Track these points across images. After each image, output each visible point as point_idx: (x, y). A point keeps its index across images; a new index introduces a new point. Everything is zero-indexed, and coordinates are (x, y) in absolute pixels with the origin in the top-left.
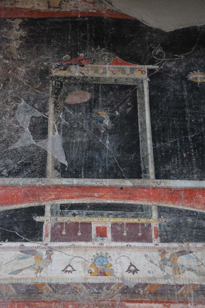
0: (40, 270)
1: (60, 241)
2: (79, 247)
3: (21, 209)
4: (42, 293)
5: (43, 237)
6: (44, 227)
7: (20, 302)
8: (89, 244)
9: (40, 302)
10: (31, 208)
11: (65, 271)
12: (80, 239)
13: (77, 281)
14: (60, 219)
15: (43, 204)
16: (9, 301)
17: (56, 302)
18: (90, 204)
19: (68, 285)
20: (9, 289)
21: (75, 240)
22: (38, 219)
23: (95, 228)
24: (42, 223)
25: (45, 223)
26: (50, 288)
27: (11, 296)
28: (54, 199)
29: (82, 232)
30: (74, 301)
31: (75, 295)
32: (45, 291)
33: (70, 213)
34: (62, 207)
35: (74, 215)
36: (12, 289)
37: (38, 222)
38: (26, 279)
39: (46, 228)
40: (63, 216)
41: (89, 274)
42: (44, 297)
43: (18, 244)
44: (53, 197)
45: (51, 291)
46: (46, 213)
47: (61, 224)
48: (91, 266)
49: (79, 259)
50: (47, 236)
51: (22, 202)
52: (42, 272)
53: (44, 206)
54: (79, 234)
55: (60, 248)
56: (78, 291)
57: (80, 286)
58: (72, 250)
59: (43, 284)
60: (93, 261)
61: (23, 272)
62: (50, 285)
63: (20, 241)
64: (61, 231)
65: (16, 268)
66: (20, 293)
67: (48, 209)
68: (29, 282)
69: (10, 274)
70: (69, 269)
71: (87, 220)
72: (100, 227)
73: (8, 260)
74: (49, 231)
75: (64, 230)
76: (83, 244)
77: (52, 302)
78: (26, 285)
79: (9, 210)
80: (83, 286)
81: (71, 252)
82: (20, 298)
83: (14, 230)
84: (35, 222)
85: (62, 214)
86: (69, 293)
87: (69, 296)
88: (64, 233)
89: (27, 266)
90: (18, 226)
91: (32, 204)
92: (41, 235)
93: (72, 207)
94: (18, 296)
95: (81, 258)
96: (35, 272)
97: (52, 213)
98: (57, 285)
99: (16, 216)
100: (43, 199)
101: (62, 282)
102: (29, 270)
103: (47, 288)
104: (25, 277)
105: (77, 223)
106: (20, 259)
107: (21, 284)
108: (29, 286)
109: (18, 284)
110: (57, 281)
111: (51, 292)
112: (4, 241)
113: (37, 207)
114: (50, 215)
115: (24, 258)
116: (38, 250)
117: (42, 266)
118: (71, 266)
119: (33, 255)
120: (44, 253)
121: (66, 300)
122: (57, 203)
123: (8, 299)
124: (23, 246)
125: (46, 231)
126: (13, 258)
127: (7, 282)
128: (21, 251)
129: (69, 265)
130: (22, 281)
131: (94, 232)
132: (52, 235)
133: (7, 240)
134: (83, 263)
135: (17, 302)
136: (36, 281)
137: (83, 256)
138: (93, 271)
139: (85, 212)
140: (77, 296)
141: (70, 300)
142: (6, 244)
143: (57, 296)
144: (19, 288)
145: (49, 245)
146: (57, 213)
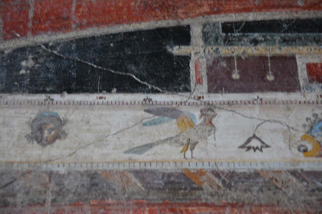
0: (190, 145)
1: (229, 90)
2: (274, 102)
3: (139, 33)
4: (200, 189)
5: (192, 84)
6: (192, 65)
7: (154, 205)
8: (294, 96)
9: (198, 205)
10: (160, 30)
11: (246, 147)
12: (273, 88)
13: (276, 167)
14: (225, 51)
15: (185, 22)
16: (131, 202)
17: (233, 206)
18: (288, 21)
19: (257, 174)
20: (128, 181)
21: (261, 89)
22: (177, 50)
23: (305, 66)
24: (186, 59)
25: (193, 58)
26: (217, 180)
27: (133, 193)
28: (208, 14)
29: (275, 75)
30: (273, 205)
31: (275, 193)
32: (205, 185)
33: (245, 39)
34: (228, 28)
35: (255, 42)
36: (134, 180)
37: (178, 57)
38: (162, 163)
39: (196, 67)
40: (232, 45)
41: (301, 154)
42: (205, 197)
43: (139, 97)
44: (206, 9)
45: (220, 184)
46: (193, 40)
47: (229, 59)
48: (304, 138)
49: (275, 126)
50: (199, 81)
51: (140, 19)
52: (196, 150)
53: (188, 27)
54: (270, 78)
55: (229, 104)
56: (279, 185)
57: (283, 176)
58: (257, 108)
59: (201, 173)
60: (307, 129)
61: (156, 149)
62: (217, 174)
63: (143, 92)
64: (229, 74)
65: (139, 142)
66: (152, 188)
67: (196, 32)
68: (170, 168)
69: (126, 152)
70: (255, 143)
71: (286, 50)
72: (315, 65)
73: (121, 127)
74: (204, 73)
75: (236, 71)
76: (281, 96)
77: (224, 206)
78: (164, 175)
79: (115, 35)
80: (291, 177)
81: (256, 112)
82: (154, 197)
83: (127, 71)
84: (171, 56)
85: (228, 42)
86: (261, 190)
87: (261, 195)
88: (236, 76)
89: (163, 138)
90: (136, 64)
91: (162, 24)
92: (187, 80)
93: (249, 27)
94: (148, 193)
95: (280, 122)
96: (181, 148)
97: (206, 37)
98: (232, 175)
99: (129, 46)
100: (184, 13)
101: (241, 168)
102: (166, 146)
103: (209, 180)
104: (159, 158)
105: (263, 58)
106: (145, 125)
107: (153, 172)
108: (170, 175)
109: (146, 171)
110: (231, 167)
111: (219, 187)
112: (109, 91)
113: (173, 28)
114: (201, 43)
115: (153, 123)
116: (183, 109)
117: (194, 138)
118: (259, 139)
119: (172, 117)
120: (197, 114)
121: (256, 203)
122: (214, 20)
123: (128, 199)
124: (150, 100)
125: (197, 72)
126: (131, 124)
127: (121, 168)
128: (148, 111)
129: (254, 136)
130: (154, 167)
131: (302, 74)
132: (210, 80)
133: (115, 90)
134: (284, 133)
135: (148, 205)
136: (186, 166)
137: (283, 120)
138: (310, 147)
139: (278, 37)
140: (280, 196)
141: (263, 202)
142: (114, 97)
143: (233, 195)
144: (148, 179)
145: (205, 99)
146: (217, 39)
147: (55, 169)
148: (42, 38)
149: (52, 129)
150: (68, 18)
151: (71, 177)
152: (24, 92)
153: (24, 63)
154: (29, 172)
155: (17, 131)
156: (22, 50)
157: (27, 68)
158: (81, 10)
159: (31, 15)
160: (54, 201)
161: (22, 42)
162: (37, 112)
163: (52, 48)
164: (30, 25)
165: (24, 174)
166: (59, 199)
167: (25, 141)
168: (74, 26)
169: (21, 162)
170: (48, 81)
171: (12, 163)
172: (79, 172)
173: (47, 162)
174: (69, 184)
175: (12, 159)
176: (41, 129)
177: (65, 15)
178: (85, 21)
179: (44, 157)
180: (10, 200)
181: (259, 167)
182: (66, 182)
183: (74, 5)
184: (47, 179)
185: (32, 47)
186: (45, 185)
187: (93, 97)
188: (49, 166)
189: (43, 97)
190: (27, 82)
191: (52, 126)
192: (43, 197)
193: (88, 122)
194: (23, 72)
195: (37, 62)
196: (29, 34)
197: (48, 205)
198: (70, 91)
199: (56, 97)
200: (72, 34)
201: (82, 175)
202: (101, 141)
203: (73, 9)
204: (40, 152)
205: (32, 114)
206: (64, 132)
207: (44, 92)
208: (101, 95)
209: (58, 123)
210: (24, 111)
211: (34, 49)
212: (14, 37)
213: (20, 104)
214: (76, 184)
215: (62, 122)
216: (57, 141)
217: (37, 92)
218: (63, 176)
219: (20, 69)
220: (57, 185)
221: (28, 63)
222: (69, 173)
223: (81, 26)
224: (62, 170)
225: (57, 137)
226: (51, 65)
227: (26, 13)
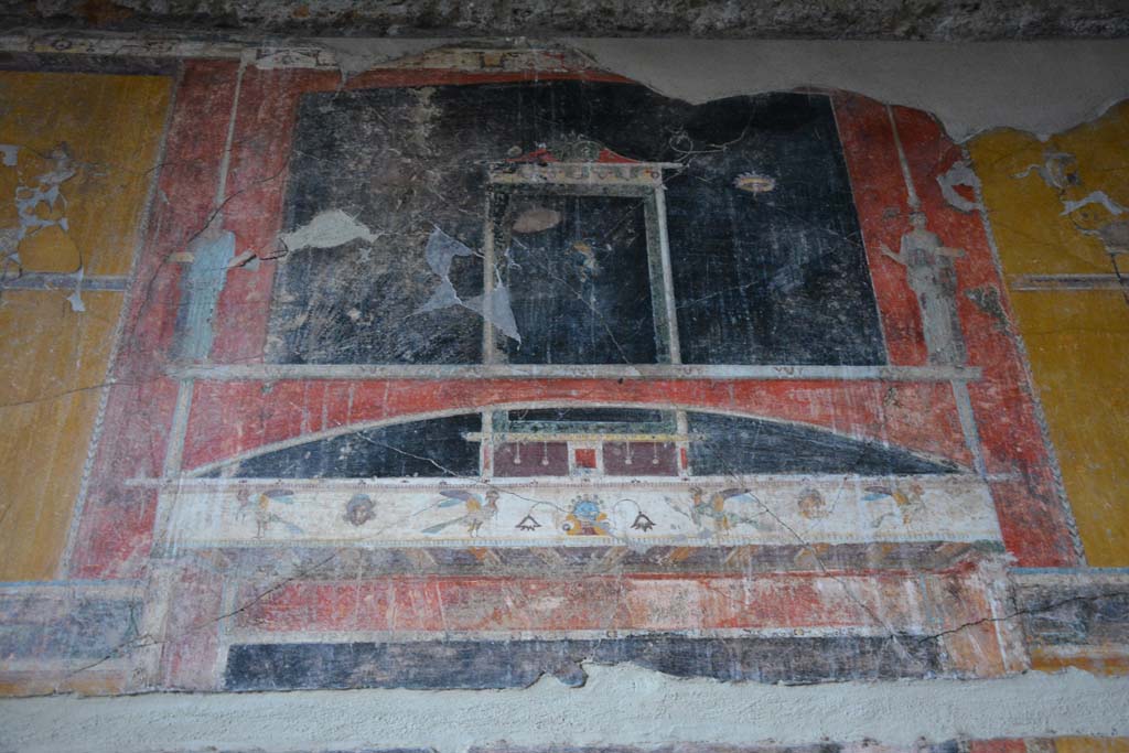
0: (477, 525)
1: (512, 475)
2: (546, 486)
3: (439, 420)
4: (482, 564)
5: (481, 468)
6: (481, 451)
7: (444, 579)
8: (564, 480)
9: (479, 579)
10: (456, 417)
11: (521, 526)
12: (547, 472)
13: (544, 544)
14: (510, 437)
15: (478, 410)
16: (426, 576)
17: (507, 579)
18: (564, 410)
19: (528, 550)
20: (424, 556)
21: (537, 473)
22: (470, 437)
23: (574, 452)
24: (477, 445)
25: (483, 443)
26: (496, 557)
27: (427, 569)
28: (497, 402)
29: (550, 460)
30: (539, 578)
31: (541, 567)
32: (486, 561)
33: (527, 426)
34: (513, 415)
35: (535, 429)
36: (429, 556)
37: (471, 443)
38: (453, 540)
39: (485, 452)
40: (515, 431)
41: (565, 532)
42: (485, 572)
43: (435, 481)
44: (496, 397)
45: (499, 560)
46: (484, 427)
47: (513, 445)
48: (568, 518)
49: (549, 507)
50: (487, 466)
51: (441, 407)
52: (481, 529)
53: (481, 414)
54: (545, 463)
55: (511, 487)
56: (545, 560)
57: (549, 553)
58: (533, 490)
59: (484, 550)
60: (571, 510)
61: (447, 529)
62: (496, 551)
63: (439, 476)
64: (512, 458)
65: (435, 522)
66: (443, 564)
67: (487, 419)
68: (459, 546)
69: (424, 531)
70: (529, 523)
71: (559, 437)
72: (583, 451)
73: (420, 508)
74: (491, 458)
75: (518, 456)
76: (553, 480)
77: (500, 580)
78: (453, 552)
79: (419, 422)
80: (555, 553)
81: (532, 494)
82: (444, 572)
83: (427, 457)
84: (464, 441)
85: (513, 429)
86: (531, 565)
87: (530, 569)
88: (517, 461)
89: (454, 518)
90: (436, 450)
91: (459, 412)
92: (476, 465)
93: (532, 415)
94: (439, 569)
95: (550, 504)
96: (468, 528)
97: (494, 423)
98: (508, 551)
99: (429, 432)
100: (478, 401)
101: (516, 546)
102: (457, 526)
103: (490, 556)
104: (450, 536)
105: (541, 444)
106: (440, 506)
107: (444, 550)
108: (458, 552)
109: (439, 548)
110: (508, 545)
111: (497, 563)
112: (412, 475)
113: (467, 415)
114: (491, 430)
115: (447, 505)
116: (472, 491)
117: (480, 518)
118: (533, 520)
119: (463, 499)
120: (483, 496)
121: (526, 576)
122: (503, 408)
123: (423, 574)
124: (445, 483)
125: (486, 457)
126: (428, 505)
127: (419, 546)
128: (442, 494)
129: (529, 517)
130: (445, 545)
131: (572, 459)
132: (497, 464)
133: (416, 474)
134: (553, 514)
135: (439, 579)
136: (471, 543)
137: (553, 501)
138: (572, 526)
139: (554, 424)
140: (545, 570)
141: (531, 575)
142: (415, 481)
143: (508, 570)
144: (440, 556)
145: (491, 483)
146: (503, 426)
147: (366, 546)
148: (359, 426)
149: (364, 511)
150: (380, 407)
151: (378, 554)
152: (342, 476)
153: (343, 450)
154: (344, 549)
155: (336, 512)
156: (342, 437)
157: (345, 455)
158: (391, 398)
159: (350, 404)
160: (363, 575)
161: (342, 430)
162: (351, 495)
163: (366, 435)
164: (349, 414)
165: (341, 551)
166: (368, 573)
167: (342, 521)
168: (385, 414)
169: (338, 540)
170: (362, 466)
171: (331, 541)
172: (384, 549)
173: (360, 539)
174: (377, 560)
175: (331, 537)
176: (354, 511)
177: (377, 404)
178: (394, 410)
179: (357, 536)
180: (329, 573)
181: (530, 545)
182: (374, 558)
183: (386, 395)
184: (359, 556)
185: (349, 434)
186: (357, 561)
187: (397, 481)
188: (361, 544)
189: (357, 481)
190: (344, 467)
191: (363, 507)
192: (355, 572)
193: (393, 504)
194: (341, 458)
195: (353, 449)
196: (348, 422)
197: (359, 578)
198: (379, 476)
199: (368, 481)
200: (383, 422)
201: (387, 552)
202: (403, 522)
203: (385, 398)
204: (353, 531)
205: (348, 496)
206: (373, 513)
207: (358, 476)
208: (405, 479)
209: (368, 504)
210: (340, 494)
211: (351, 436)
212: (336, 425)
213: (338, 488)
214: (382, 560)
215: (372, 504)
216: (368, 521)
217: (353, 476)
218: (372, 552)
219: (339, 456)
220: (367, 560)
221: (346, 449)
222: (376, 551)
223: (391, 415)
224: (371, 547)
225: (367, 518)
226: (365, 452)
227: (346, 402)
